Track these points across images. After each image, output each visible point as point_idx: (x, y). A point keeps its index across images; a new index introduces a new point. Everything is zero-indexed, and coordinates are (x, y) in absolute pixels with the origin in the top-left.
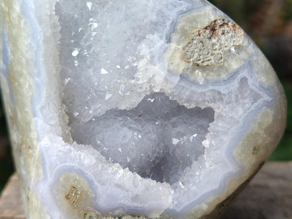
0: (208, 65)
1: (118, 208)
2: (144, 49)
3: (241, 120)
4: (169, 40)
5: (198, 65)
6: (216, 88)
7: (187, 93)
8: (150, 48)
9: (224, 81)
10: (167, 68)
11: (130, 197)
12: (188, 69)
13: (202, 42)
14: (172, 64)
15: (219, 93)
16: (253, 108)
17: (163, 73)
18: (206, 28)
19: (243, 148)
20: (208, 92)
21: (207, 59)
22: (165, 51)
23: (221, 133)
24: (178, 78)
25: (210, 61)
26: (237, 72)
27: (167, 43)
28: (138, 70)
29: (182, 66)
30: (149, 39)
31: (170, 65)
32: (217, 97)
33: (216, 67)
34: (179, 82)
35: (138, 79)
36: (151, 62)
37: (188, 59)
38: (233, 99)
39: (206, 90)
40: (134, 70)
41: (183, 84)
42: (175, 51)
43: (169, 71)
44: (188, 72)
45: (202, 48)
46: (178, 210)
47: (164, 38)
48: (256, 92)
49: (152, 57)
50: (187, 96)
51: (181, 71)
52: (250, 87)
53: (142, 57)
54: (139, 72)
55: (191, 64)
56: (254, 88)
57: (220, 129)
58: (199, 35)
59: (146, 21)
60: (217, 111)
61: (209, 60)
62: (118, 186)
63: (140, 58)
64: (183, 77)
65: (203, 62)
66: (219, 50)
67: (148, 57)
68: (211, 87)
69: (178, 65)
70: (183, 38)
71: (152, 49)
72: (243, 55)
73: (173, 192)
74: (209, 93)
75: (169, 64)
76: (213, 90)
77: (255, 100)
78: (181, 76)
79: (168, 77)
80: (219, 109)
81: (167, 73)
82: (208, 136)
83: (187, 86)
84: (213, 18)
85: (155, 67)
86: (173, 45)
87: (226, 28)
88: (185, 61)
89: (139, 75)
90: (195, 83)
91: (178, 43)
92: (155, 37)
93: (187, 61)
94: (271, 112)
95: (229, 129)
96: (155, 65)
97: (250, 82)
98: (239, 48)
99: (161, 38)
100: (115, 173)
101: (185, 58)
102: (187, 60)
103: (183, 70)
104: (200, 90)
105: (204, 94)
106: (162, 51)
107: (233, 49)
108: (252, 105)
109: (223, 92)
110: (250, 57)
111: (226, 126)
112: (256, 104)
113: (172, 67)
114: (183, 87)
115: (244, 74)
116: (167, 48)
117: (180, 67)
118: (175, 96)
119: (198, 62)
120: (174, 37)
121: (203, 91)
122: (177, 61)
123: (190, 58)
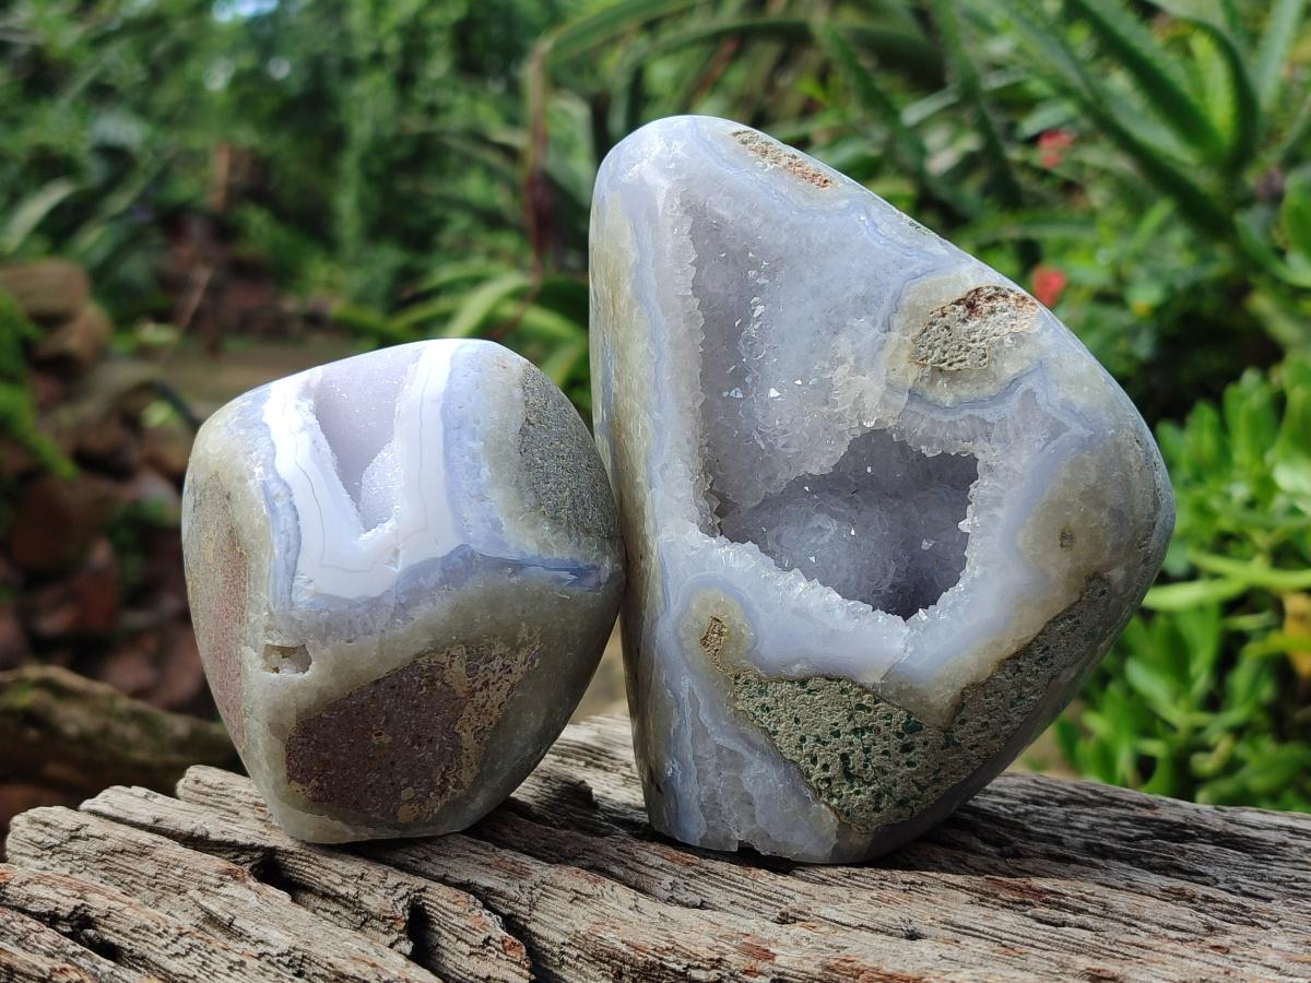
0: (959, 370)
1: (798, 660)
2: (844, 344)
3: (1027, 474)
4: (888, 328)
5: (941, 370)
6: (976, 412)
7: (924, 425)
8: (853, 343)
9: (991, 398)
10: (884, 378)
11: (819, 634)
12: (922, 378)
13: (948, 328)
14: (894, 370)
15: (983, 422)
16: (1050, 449)
17: (879, 389)
18: (958, 303)
19: (1038, 533)
20: (961, 420)
21: (959, 358)
22: (881, 349)
24: (906, 396)
25: (964, 363)
26: (1015, 381)
27: (885, 332)
28: (833, 386)
29: (914, 372)
30: (852, 327)
31: (891, 373)
32: (979, 430)
33: (975, 373)
34: (907, 404)
35: (835, 404)
36: (857, 370)
37: (922, 360)
38: (1011, 434)
39: (958, 417)
40: (827, 386)
41: (914, 407)
42: (899, 346)
43: (889, 385)
44: (924, 385)
45: (949, 338)
46: (917, 666)
47: (880, 324)
48: (1054, 419)
49: (857, 360)
50: (923, 430)
51: (910, 383)
52: (1043, 408)
53: (842, 361)
54: (837, 390)
55: (929, 368)
56: (1050, 411)
57: (988, 493)
58: (944, 315)
59: (846, 295)
60: (981, 458)
61: (961, 361)
62: (795, 611)
63: (835, 363)
64: (914, 395)
65: (950, 365)
66: (981, 340)
67: (851, 359)
68: (967, 412)
69: (905, 373)
70: (913, 322)
71: (858, 345)
72: (1029, 350)
73: (906, 632)
74: (965, 423)
75: (888, 371)
76: (971, 418)
77: (1054, 435)
78: (910, 392)
79: (888, 397)
80: (985, 453)
81: (885, 388)
82: (969, 511)
83: (922, 412)
84: (973, 285)
86: (895, 336)
87: (1000, 303)
88: (917, 363)
89: (835, 396)
90: (935, 405)
91: (904, 332)
92: (863, 322)
93: (920, 364)
96: (864, 375)
97: (1042, 398)
98: (1020, 337)
99: (874, 324)
100: (790, 587)
101: (918, 359)
103: (915, 380)
104: (946, 419)
105: (954, 423)
106: (876, 347)
107: (1008, 340)
108: (1047, 444)
109: (989, 420)
110: (1042, 354)
112: (1055, 443)
113: (893, 377)
114: (916, 413)
115: (1030, 383)
116: (884, 342)
117: (909, 374)
118: (902, 433)
119: (942, 365)
120: (897, 321)
121: (952, 418)
122: (903, 365)
123: (927, 358)
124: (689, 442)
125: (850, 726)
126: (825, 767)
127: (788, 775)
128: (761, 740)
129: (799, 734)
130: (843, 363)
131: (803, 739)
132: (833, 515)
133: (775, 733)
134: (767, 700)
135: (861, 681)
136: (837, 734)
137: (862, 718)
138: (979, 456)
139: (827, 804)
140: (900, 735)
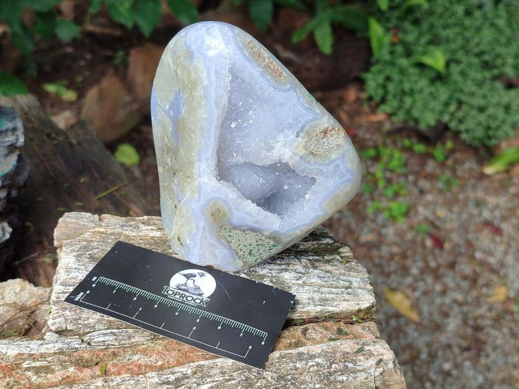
0: (318, 154)
1: (245, 226)
2: (281, 138)
3: (331, 188)
5: (312, 153)
6: (321, 168)
7: (302, 167)
8: (285, 138)
9: (326, 164)
10: (293, 151)
11: (254, 221)
12: (306, 154)
13: (317, 140)
14: (297, 149)
15: (322, 171)
16: (340, 182)
17: (290, 154)
18: (322, 132)
21: (319, 150)
22: (294, 142)
23: (317, 193)
24: (299, 158)
25: (320, 152)
26: (334, 161)
27: (297, 137)
28: (275, 148)
29: (303, 152)
30: (285, 132)
32: (320, 172)
33: (323, 156)
34: (299, 160)
35: (273, 153)
36: (285, 146)
37: (307, 148)
38: (329, 176)
39: (314, 167)
40: (273, 148)
41: (301, 162)
42: (300, 142)
44: (305, 156)
45: (317, 144)
46: (282, 232)
47: (295, 134)
48: (343, 173)
49: (285, 143)
50: (302, 169)
51: (301, 155)
52: (341, 170)
53: (279, 142)
54: (275, 150)
55: (309, 152)
56: (343, 170)
57: (317, 191)
58: (317, 136)
59: (286, 122)
60: (318, 181)
62: (247, 213)
63: (277, 142)
65: (315, 152)
66: (327, 146)
67: (283, 142)
68: (318, 167)
69: (300, 151)
70: (307, 136)
71: (287, 139)
72: (341, 151)
73: (280, 220)
75: (295, 149)
76: (318, 169)
77: (342, 177)
78: (301, 157)
79: (293, 156)
80: (320, 179)
81: (293, 154)
82: (309, 192)
83: (303, 164)
84: (327, 126)
86: (300, 139)
87: (333, 132)
90: (309, 162)
91: (303, 139)
92: (290, 132)
93: (306, 150)
94: (350, 185)
95: (323, 192)
96: (286, 148)
97: (341, 167)
98: (338, 146)
99: (293, 133)
100: (247, 206)
101: (305, 147)
103: (303, 154)
104: (310, 167)
106: (292, 141)
107: (335, 147)
108: (339, 180)
110: (344, 152)
111: (322, 190)
113: (296, 151)
114: (301, 164)
115: (338, 162)
116: (295, 140)
118: (294, 168)
119: (313, 151)
120: (301, 135)
121: (312, 168)
122: (300, 148)
123: (309, 148)
125: (256, 243)
126: (244, 252)
127: (232, 253)
128: (225, 243)
129: (239, 243)
131: (239, 245)
133: (231, 242)
134: (231, 234)
135: (264, 233)
136: (251, 245)
137: (260, 242)
138: (317, 179)
139: (242, 260)
140: (270, 247)
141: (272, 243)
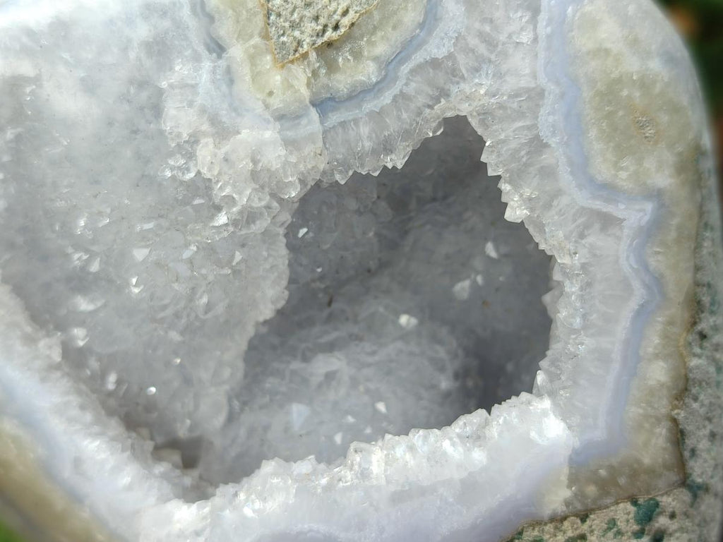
0: (353, 24)
5: (329, 44)
6: (419, 58)
7: (365, 130)
8: (191, 104)
9: (421, 26)
10: (268, 116)
11: (451, 500)
12: (315, 73)
14: (271, 94)
15: (435, 63)
16: (544, 30)
17: (270, 134)
19: (612, 144)
20: (406, 84)
21: (340, 11)
22: (231, 82)
23: (523, 153)
24: (314, 114)
25: (351, 13)
27: (219, 57)
28: (210, 180)
29: (300, 75)
30: (171, 86)
31: (271, 100)
32: (439, 76)
33: (375, 13)
34: (322, 123)
35: (230, 200)
36: (223, 132)
37: (296, 51)
38: (482, 49)
39: (399, 84)
40: (202, 186)
41: (334, 118)
42: (253, 59)
43: (281, 117)
44: (324, 80)
47: (205, 53)
50: (370, 138)
51: (305, 92)
53: (194, 140)
54: (218, 181)
55: (313, 56)
57: (514, 146)
59: (132, 55)
60: (469, 110)
61: (345, 13)
63: (188, 149)
64: (323, 104)
65: (336, 27)
67: (205, 127)
68: (405, 67)
69: (287, 85)
70: (244, 15)
71: (199, 101)
73: (546, 403)
74: (413, 85)
75: (264, 101)
76: (413, 72)
78: (314, 105)
79: (290, 134)
80: (468, 101)
81: (278, 125)
83: (350, 115)
85: (239, 137)
86: (237, 52)
88: (292, 62)
89: (221, 191)
90: (359, 94)
91: (242, 36)
92: (181, 69)
93: (298, 59)
95: (534, 126)
96: (238, 133)
99: (197, 58)
101: (288, 56)
102: (297, 55)
103: (308, 85)
104: (386, 98)
105: (403, 97)
106: (224, 88)
108: (535, 25)
109: (442, 54)
111: (520, 124)
112: (543, 17)
113: (276, 102)
114: (343, 124)
116: (229, 71)
117: (295, 83)
118: (345, 165)
119: (325, 38)
120: (225, 30)
121: (395, 90)
122: (277, 78)
123: (299, 43)
124: (82, 408)
130: (197, 142)
132: (331, 347)
135: (547, 512)
138: (464, 109)
141: (624, 513)
